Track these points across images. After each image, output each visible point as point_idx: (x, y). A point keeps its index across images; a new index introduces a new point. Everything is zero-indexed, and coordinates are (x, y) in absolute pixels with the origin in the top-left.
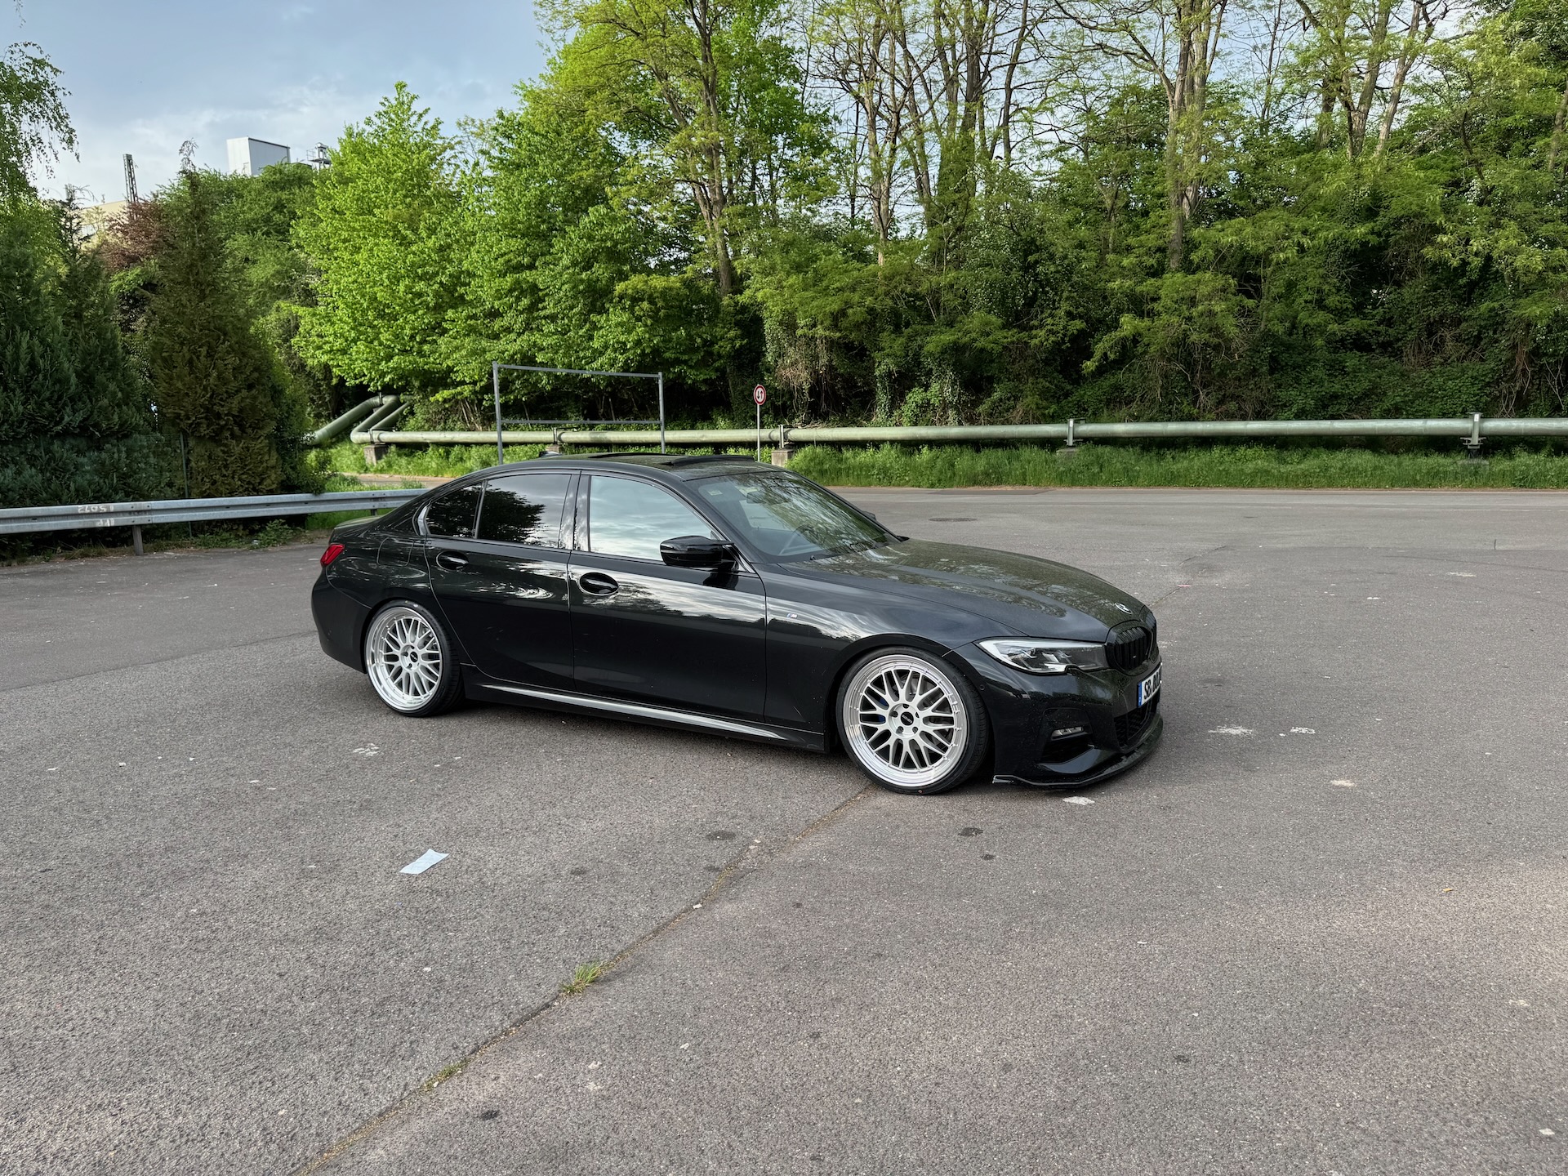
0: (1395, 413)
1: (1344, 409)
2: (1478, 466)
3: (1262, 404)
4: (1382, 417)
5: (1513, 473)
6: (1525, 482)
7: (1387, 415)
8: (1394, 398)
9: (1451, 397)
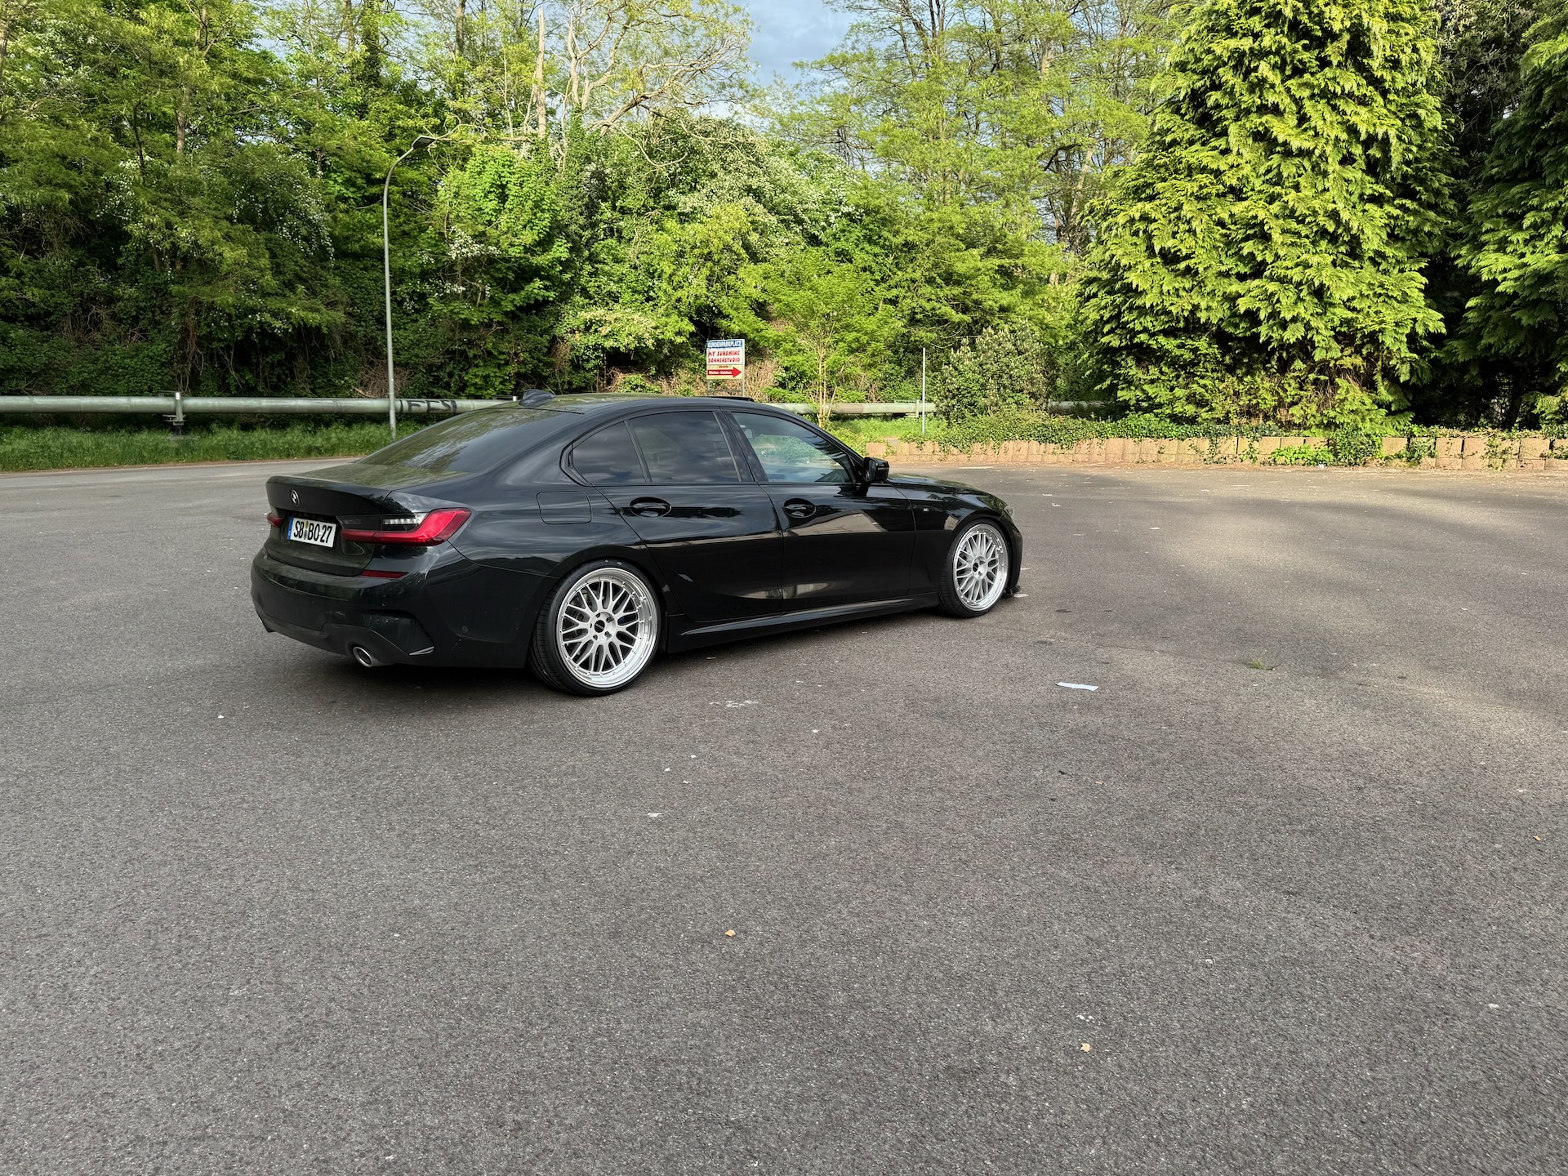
1: (24, 384)
4: (68, 394)
5: (222, 447)
8: (76, 374)
9: (133, 375)
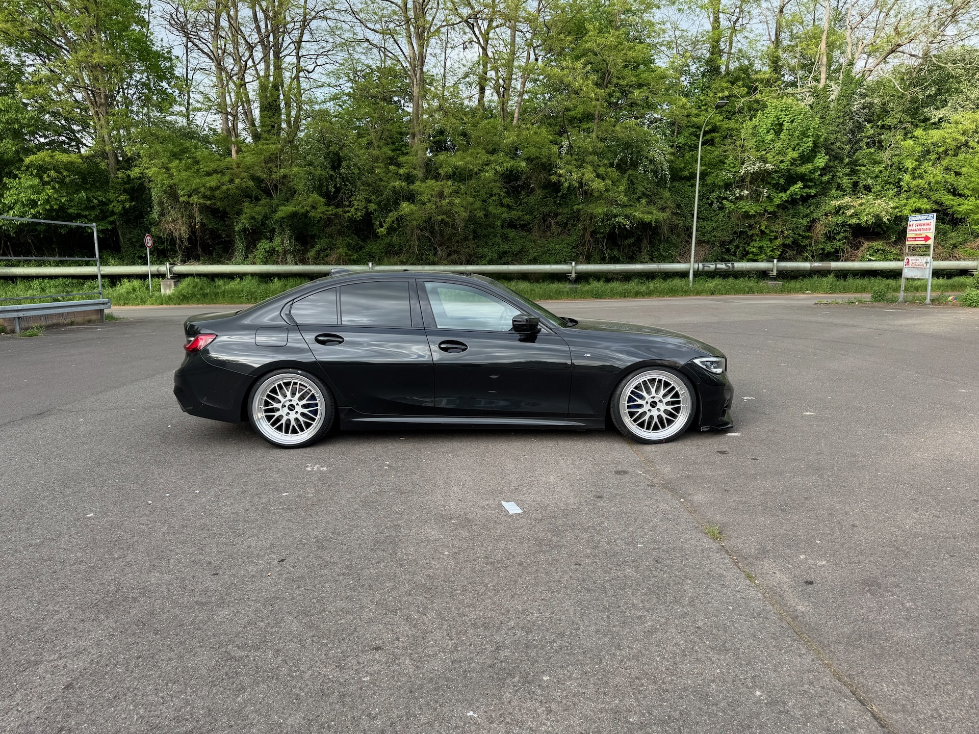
0: (534, 261)
1: (510, 259)
2: (577, 288)
3: (470, 256)
5: (592, 291)
6: (598, 295)
7: (531, 262)
8: (533, 253)
9: (558, 253)
